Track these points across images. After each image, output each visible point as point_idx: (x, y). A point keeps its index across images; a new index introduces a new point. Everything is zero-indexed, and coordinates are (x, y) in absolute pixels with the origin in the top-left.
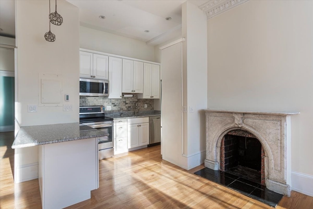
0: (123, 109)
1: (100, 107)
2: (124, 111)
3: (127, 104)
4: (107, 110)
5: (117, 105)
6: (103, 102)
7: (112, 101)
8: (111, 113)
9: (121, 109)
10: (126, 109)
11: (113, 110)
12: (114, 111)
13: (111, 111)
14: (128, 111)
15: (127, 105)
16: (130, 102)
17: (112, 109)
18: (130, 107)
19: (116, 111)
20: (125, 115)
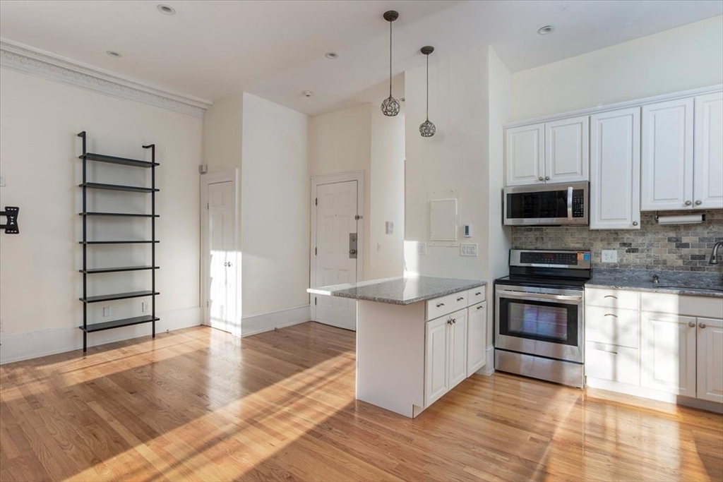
0: (669, 264)
1: (577, 252)
2: (672, 268)
3: (686, 245)
4: (604, 261)
5: (640, 248)
6: (590, 240)
7: (620, 236)
8: (615, 271)
9: (657, 262)
10: (680, 263)
11: (625, 262)
12: (627, 266)
13: (615, 266)
14: (692, 269)
15: (684, 251)
16: (702, 240)
17: (621, 260)
18: (703, 257)
19: (636, 266)
20: (674, 281)
